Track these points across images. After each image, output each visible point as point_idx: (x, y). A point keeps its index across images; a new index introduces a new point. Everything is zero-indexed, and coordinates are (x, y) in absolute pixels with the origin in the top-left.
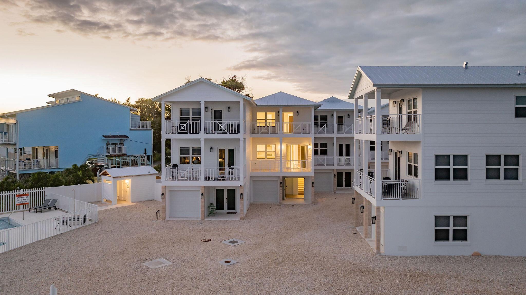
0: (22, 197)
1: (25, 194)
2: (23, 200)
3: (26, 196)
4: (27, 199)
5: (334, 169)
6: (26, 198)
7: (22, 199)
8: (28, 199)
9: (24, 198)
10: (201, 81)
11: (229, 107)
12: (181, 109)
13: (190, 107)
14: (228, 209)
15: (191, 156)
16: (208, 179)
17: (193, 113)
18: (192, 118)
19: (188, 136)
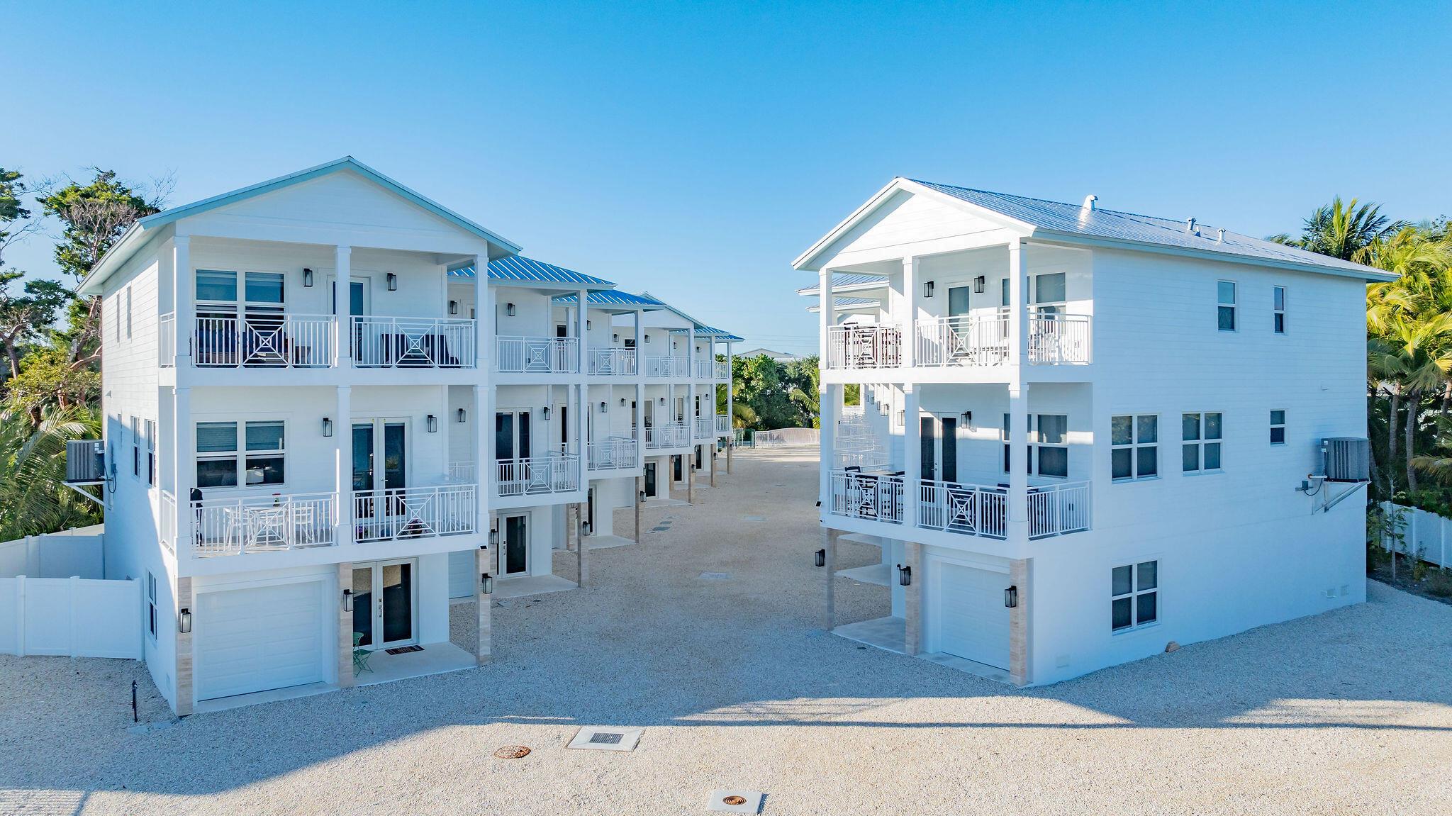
10: (349, 167)
11: (390, 276)
12: (198, 271)
13: (242, 267)
14: (387, 638)
15: (241, 455)
16: (362, 535)
17: (253, 291)
18: (247, 308)
19: (289, 375)
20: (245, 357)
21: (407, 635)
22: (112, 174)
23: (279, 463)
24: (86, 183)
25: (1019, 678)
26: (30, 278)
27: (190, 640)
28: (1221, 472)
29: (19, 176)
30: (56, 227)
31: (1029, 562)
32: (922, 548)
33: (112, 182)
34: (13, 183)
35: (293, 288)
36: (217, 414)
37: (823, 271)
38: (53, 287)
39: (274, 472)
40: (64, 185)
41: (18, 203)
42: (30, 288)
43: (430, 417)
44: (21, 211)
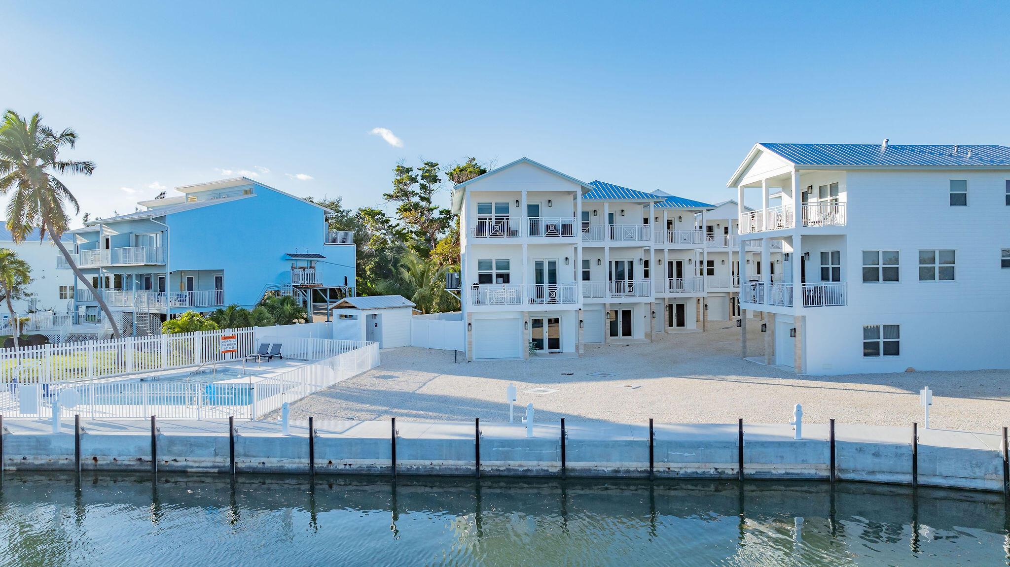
0: (228, 340)
1: (231, 335)
2: (230, 345)
3: (233, 340)
4: (233, 344)
5: (664, 298)
6: (233, 342)
7: (228, 343)
8: (235, 344)
9: (231, 343)
10: (525, 161)
11: (550, 201)
12: (478, 203)
13: (493, 201)
14: (549, 348)
15: (494, 272)
16: (532, 301)
17: (498, 210)
18: (496, 216)
19: (505, 240)
20: (489, 234)
21: (558, 347)
22: (474, 159)
23: (508, 275)
24: (463, 164)
25: (797, 370)
26: (440, 209)
27: (471, 335)
28: (954, 282)
29: (437, 165)
30: (451, 185)
31: (804, 317)
32: (773, 316)
33: (474, 163)
34: (435, 167)
35: (512, 208)
36: (485, 256)
37: (739, 186)
38: (448, 212)
39: (506, 279)
40: (455, 166)
41: (437, 176)
42: (441, 213)
43: (567, 258)
44: (438, 179)
